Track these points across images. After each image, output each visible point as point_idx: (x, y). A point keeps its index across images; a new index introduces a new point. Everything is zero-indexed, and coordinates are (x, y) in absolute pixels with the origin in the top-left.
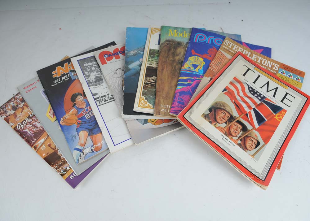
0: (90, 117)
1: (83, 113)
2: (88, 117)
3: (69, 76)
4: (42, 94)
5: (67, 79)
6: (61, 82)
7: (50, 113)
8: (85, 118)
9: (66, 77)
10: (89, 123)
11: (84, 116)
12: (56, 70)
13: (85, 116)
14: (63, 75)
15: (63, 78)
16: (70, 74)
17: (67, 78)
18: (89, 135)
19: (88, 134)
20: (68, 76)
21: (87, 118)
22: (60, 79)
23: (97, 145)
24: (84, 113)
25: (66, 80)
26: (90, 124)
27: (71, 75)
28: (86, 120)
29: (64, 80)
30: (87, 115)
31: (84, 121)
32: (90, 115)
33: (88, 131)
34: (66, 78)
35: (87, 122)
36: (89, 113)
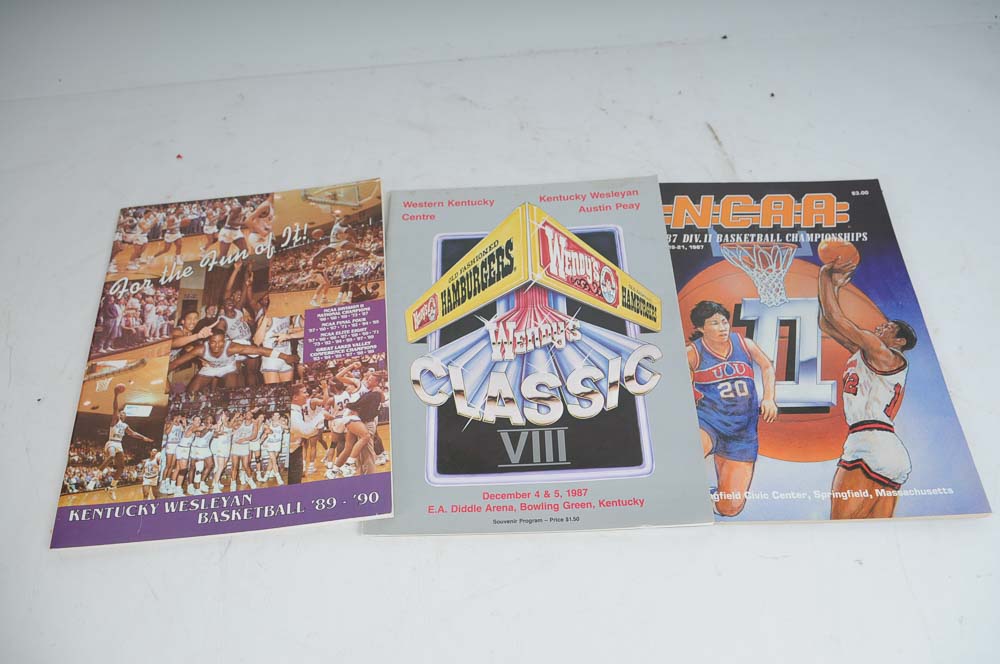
0: (732, 395)
1: (715, 371)
2: (726, 393)
3: (705, 241)
4: (435, 244)
5: (698, 247)
6: (679, 247)
7: (418, 310)
8: (717, 392)
9: (696, 241)
10: (726, 413)
11: (717, 384)
12: (672, 203)
13: (719, 387)
14: (690, 229)
15: (687, 238)
16: (710, 236)
17: (698, 244)
18: (714, 451)
19: (710, 447)
20: (702, 238)
21: (722, 394)
22: (676, 235)
23: (729, 496)
24: (719, 374)
25: (694, 247)
26: (726, 419)
27: (714, 239)
28: (720, 399)
29: (687, 245)
30: (726, 387)
31: (710, 400)
32: (734, 390)
33: (715, 435)
34: (694, 243)
35: (721, 407)
36: (733, 382)
